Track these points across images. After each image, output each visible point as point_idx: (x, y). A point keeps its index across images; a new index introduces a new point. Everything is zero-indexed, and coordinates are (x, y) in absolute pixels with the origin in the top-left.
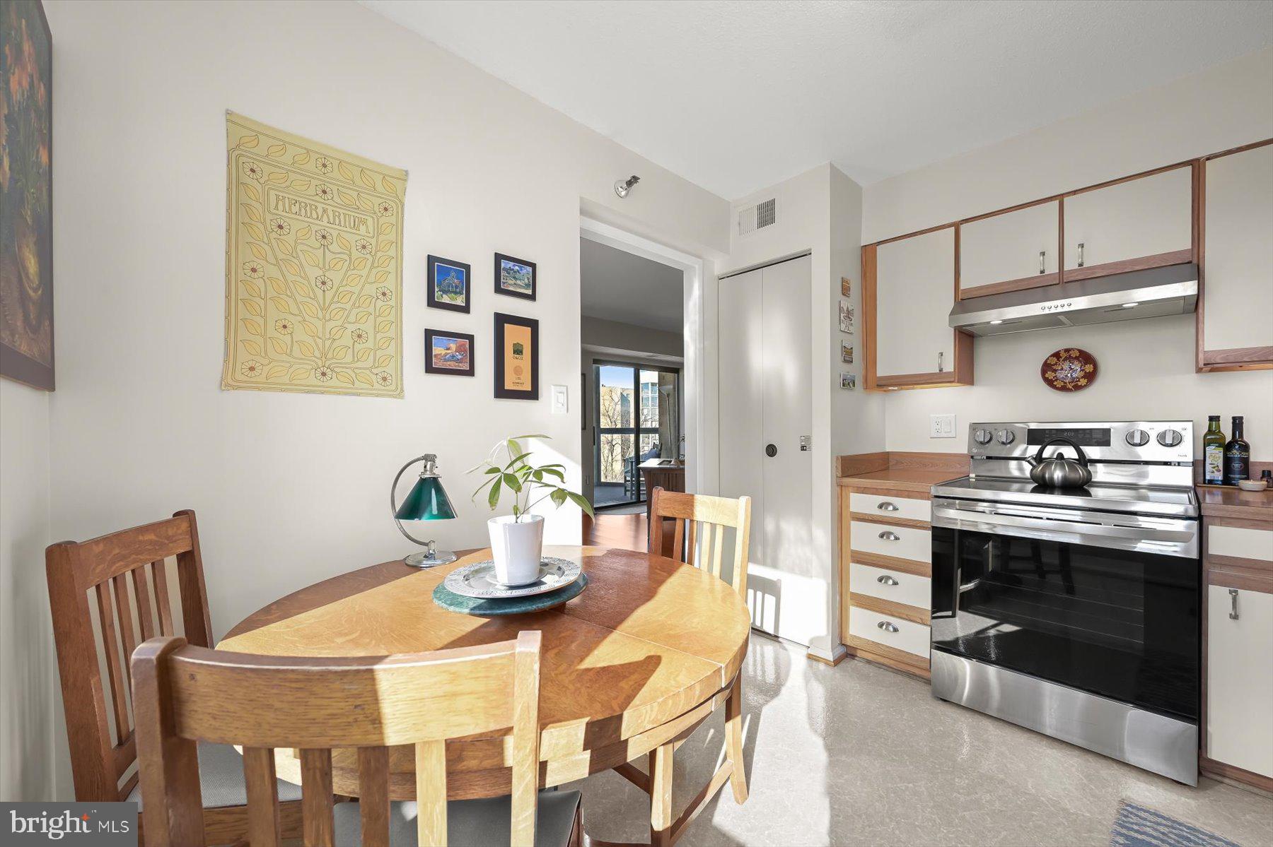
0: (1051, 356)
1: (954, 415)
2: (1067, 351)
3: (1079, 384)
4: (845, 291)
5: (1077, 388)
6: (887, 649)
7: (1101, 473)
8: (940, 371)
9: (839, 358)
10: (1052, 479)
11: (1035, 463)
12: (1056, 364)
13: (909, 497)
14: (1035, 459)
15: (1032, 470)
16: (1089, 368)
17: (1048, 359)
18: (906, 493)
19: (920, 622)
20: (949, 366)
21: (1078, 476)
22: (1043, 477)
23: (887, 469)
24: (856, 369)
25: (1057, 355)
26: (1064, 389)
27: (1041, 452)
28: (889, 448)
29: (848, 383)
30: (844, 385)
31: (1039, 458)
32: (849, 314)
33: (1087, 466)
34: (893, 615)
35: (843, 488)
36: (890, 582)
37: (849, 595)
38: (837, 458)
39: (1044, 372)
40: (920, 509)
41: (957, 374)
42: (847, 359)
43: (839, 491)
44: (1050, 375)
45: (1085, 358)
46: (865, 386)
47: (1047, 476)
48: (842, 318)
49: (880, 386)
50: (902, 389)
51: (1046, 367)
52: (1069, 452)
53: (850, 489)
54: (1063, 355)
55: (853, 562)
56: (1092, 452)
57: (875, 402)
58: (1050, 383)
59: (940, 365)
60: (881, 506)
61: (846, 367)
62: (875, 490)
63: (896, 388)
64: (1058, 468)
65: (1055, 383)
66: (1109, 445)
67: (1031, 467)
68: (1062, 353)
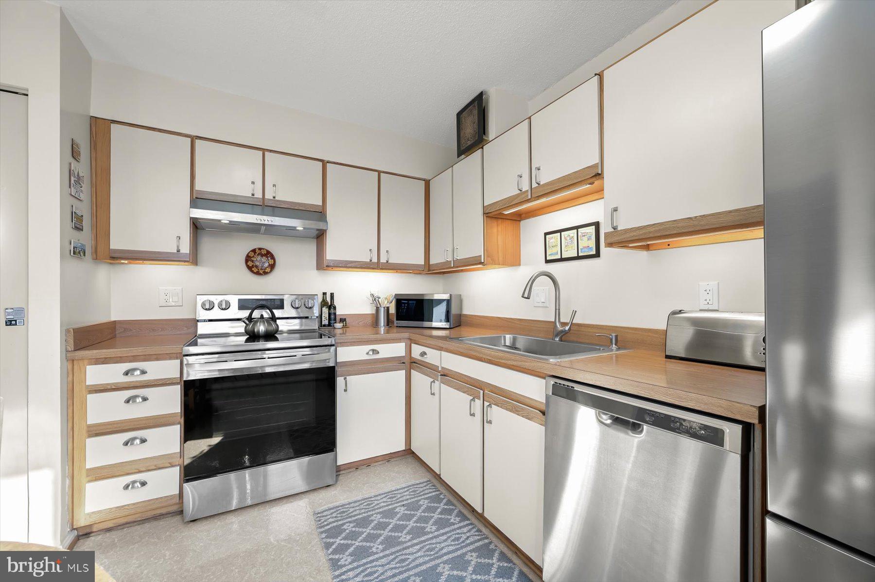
0: (251, 251)
1: (181, 288)
2: (260, 249)
3: (266, 271)
4: (75, 153)
5: (265, 273)
6: (134, 507)
7: (283, 325)
8: (177, 251)
9: (69, 225)
10: (258, 332)
11: (247, 322)
12: (253, 257)
13: (157, 359)
14: (247, 319)
15: (246, 327)
16: (271, 262)
17: (249, 253)
18: (155, 357)
19: (170, 465)
20: (185, 249)
21: (272, 329)
22: (254, 331)
23: (114, 337)
24: (85, 238)
25: (254, 251)
26: (258, 273)
27: (251, 314)
28: (114, 318)
29: (78, 252)
30: (74, 253)
31: (250, 318)
32: (79, 180)
33: (276, 322)
34: (140, 472)
35: (75, 362)
36: (138, 441)
37: (84, 473)
38: (68, 331)
39: (247, 261)
40: (168, 369)
41: (191, 256)
42: (78, 226)
43: (70, 367)
44: (250, 264)
45: (269, 254)
46: (95, 256)
47: (256, 330)
48: (72, 182)
49: (114, 258)
50: (130, 263)
51: (248, 259)
52: (266, 314)
53: (86, 362)
54: (257, 251)
55: (90, 436)
56: (278, 313)
57: (103, 273)
58: (250, 268)
59: (178, 247)
60: (126, 373)
61: (76, 233)
62: (119, 359)
63: (126, 262)
64: (262, 324)
65: (253, 269)
66: (283, 309)
67: (245, 325)
68: (257, 250)
